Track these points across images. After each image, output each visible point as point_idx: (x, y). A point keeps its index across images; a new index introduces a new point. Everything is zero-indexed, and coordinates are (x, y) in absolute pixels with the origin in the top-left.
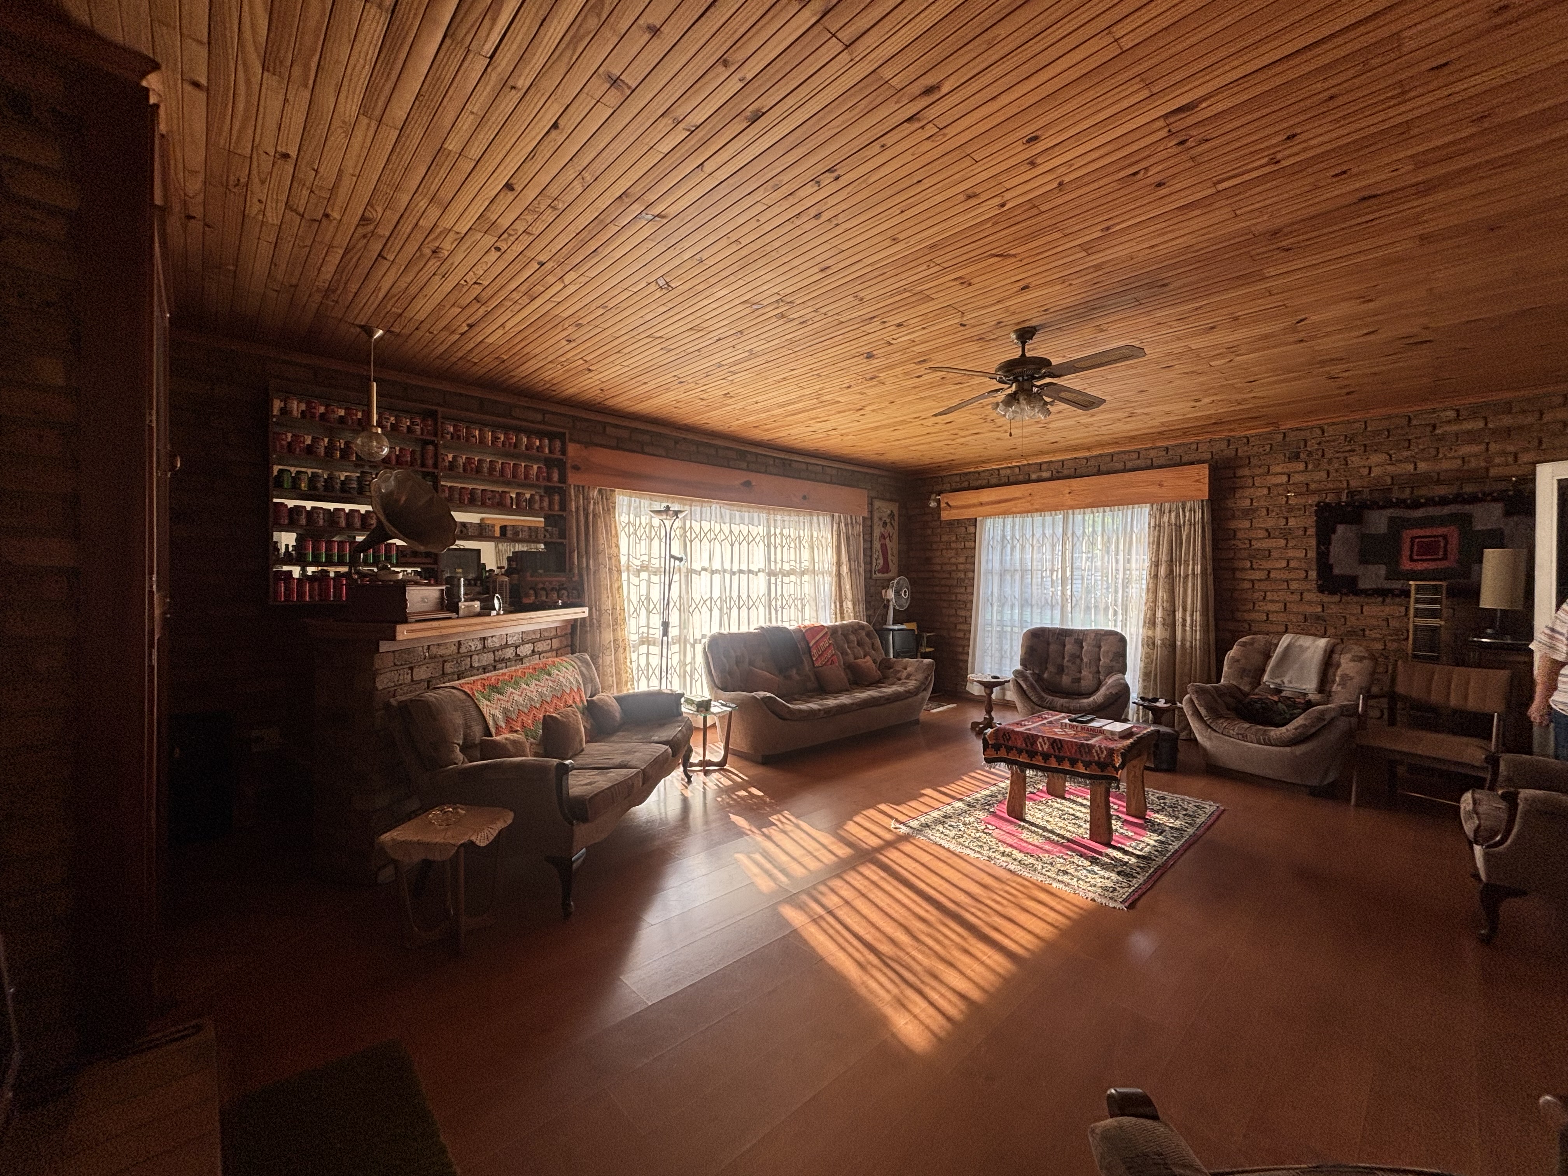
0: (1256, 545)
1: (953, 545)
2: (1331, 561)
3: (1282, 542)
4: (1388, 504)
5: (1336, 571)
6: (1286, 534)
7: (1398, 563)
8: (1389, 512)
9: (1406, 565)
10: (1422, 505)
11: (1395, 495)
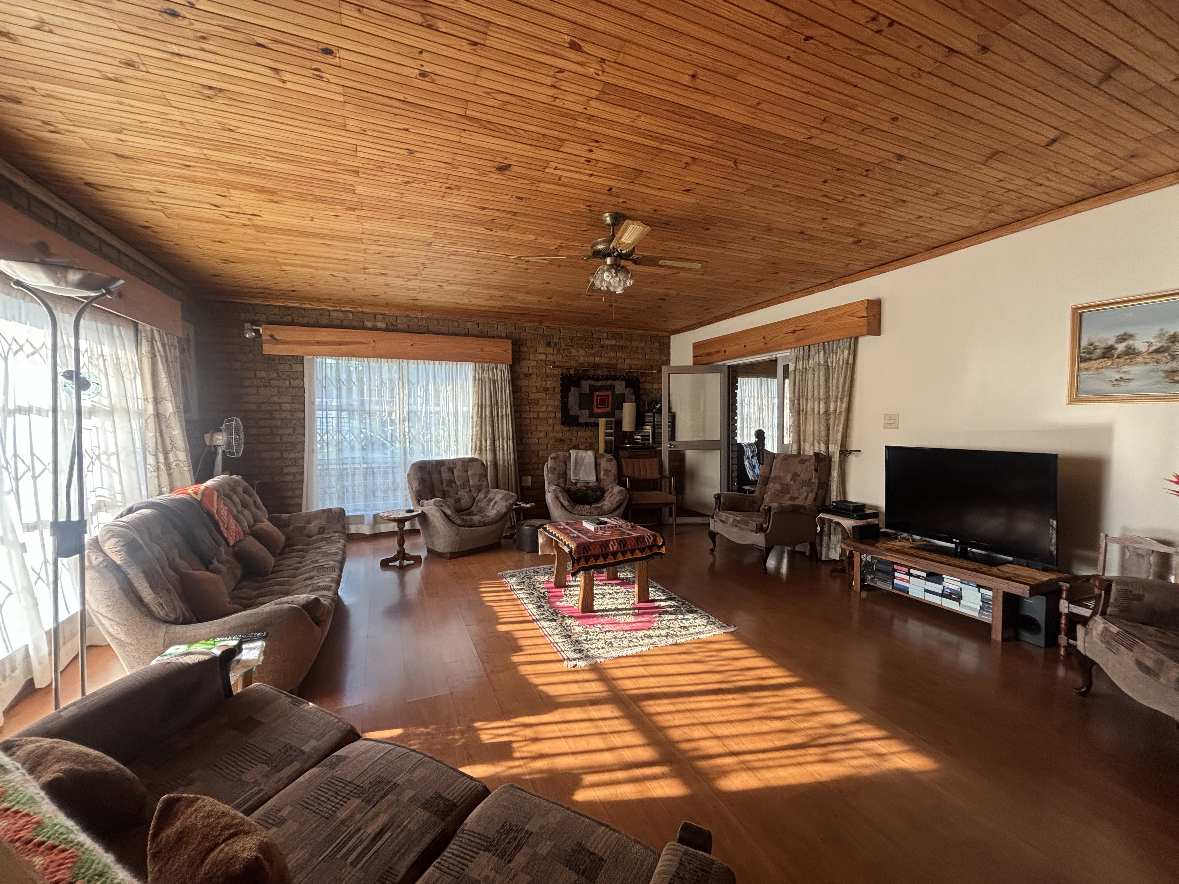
0: (532, 396)
1: (273, 383)
2: (569, 407)
3: (544, 395)
4: (589, 378)
5: (571, 413)
6: (546, 390)
7: (593, 409)
8: (590, 382)
9: (596, 410)
10: (601, 380)
11: (591, 373)
